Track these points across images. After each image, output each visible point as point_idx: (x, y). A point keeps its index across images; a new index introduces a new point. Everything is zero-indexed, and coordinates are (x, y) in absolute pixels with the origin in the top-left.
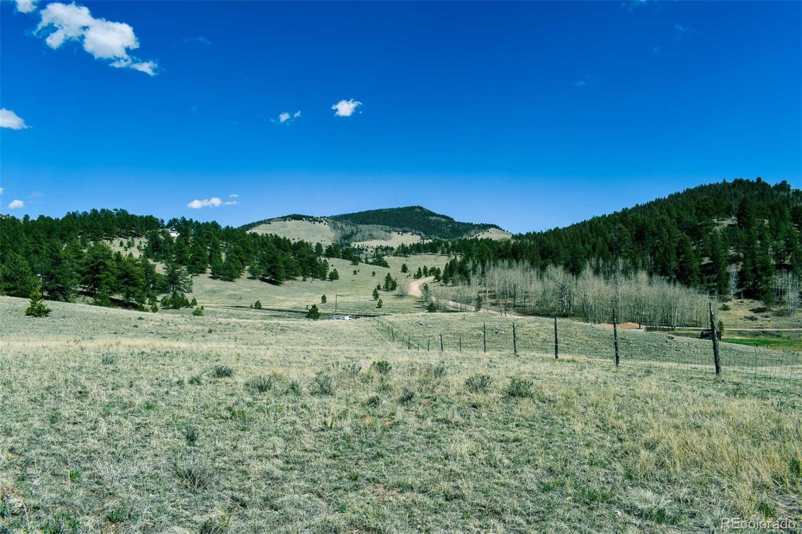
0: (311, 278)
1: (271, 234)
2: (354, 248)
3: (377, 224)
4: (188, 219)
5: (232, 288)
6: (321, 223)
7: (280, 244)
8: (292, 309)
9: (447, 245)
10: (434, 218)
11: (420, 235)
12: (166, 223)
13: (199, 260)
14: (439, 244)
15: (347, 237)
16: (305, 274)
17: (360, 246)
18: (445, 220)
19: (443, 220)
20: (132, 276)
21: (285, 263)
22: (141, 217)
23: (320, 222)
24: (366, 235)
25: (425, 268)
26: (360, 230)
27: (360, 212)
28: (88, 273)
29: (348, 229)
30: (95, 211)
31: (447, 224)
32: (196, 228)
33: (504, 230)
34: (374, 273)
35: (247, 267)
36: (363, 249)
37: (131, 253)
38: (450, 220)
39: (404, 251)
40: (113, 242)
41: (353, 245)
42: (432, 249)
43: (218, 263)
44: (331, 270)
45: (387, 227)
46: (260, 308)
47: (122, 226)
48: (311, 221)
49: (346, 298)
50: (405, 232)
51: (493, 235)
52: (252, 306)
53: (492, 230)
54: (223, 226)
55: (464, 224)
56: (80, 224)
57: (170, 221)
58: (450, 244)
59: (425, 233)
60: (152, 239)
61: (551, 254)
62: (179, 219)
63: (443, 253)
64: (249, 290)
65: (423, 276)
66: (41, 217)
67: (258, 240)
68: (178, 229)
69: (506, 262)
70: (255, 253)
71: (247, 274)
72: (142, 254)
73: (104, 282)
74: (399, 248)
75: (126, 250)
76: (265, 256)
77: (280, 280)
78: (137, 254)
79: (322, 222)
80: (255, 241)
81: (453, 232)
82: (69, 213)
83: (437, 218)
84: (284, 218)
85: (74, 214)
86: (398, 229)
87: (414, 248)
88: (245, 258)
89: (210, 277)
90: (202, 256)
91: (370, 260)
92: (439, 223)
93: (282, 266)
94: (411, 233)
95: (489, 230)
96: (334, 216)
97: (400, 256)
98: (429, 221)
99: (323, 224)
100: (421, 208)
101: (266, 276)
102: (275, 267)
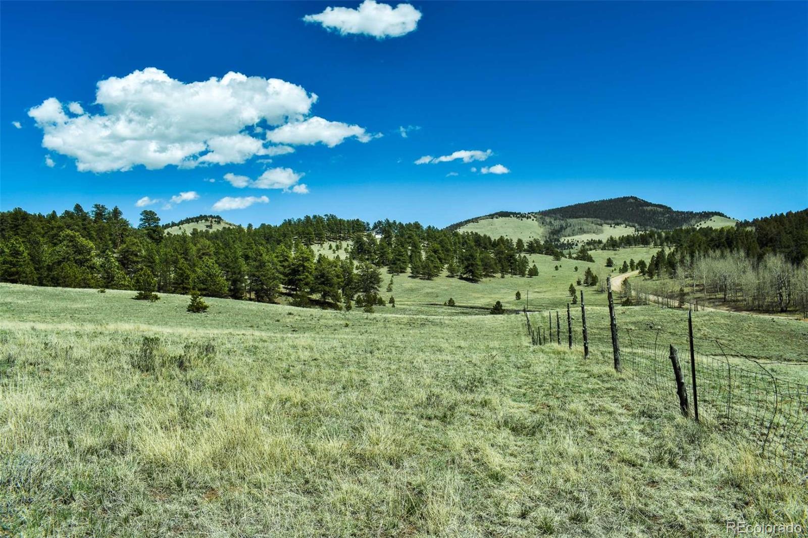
0: (510, 275)
1: (472, 232)
2: (563, 243)
3: (588, 218)
4: (391, 221)
5: (430, 286)
6: (529, 220)
7: (480, 241)
8: (484, 306)
9: (660, 236)
10: (649, 208)
11: (634, 227)
12: (371, 226)
13: (399, 260)
14: (651, 235)
15: (557, 232)
16: (504, 271)
17: (570, 241)
18: (662, 210)
19: (659, 209)
20: (328, 277)
21: (482, 260)
22: (348, 221)
23: (527, 218)
24: (576, 230)
25: (632, 262)
26: (569, 225)
27: (569, 206)
28: (290, 274)
29: (557, 224)
30: (307, 218)
31: (663, 214)
32: (400, 229)
33: (729, 218)
34: (576, 269)
35: (446, 266)
36: (573, 244)
37: (338, 255)
38: (668, 210)
39: (613, 244)
40: (323, 245)
41: (562, 240)
42: (643, 241)
43: (417, 262)
44: (531, 265)
45: (598, 220)
46: (452, 306)
47: (332, 231)
48: (518, 217)
49: (543, 294)
50: (618, 224)
51: (716, 224)
52: (445, 303)
53: (715, 218)
54: (425, 227)
55: (682, 213)
56: (294, 230)
57: (375, 223)
58: (663, 234)
59: (640, 225)
60: (357, 242)
61: (771, 242)
62: (384, 221)
63: (656, 245)
64: (446, 288)
65: (629, 270)
66: (263, 225)
67: (459, 238)
68: (383, 231)
69: (718, 252)
70: (455, 252)
71: (445, 272)
72: (348, 256)
73: (304, 282)
74: (607, 242)
75: (334, 253)
76: (464, 254)
77: (477, 277)
78: (343, 256)
79: (530, 218)
80: (455, 240)
81: (671, 222)
82: (285, 220)
83: (652, 208)
84: (492, 216)
85: (290, 221)
86: (610, 222)
87: (624, 241)
88: (443, 257)
89: (410, 277)
90: (402, 256)
91: (574, 256)
92: (654, 213)
93: (479, 263)
94: (624, 225)
95: (712, 218)
96: (542, 211)
97: (608, 250)
98: (644, 212)
99: (531, 220)
100: (635, 198)
101: (464, 274)
102: (472, 265)
